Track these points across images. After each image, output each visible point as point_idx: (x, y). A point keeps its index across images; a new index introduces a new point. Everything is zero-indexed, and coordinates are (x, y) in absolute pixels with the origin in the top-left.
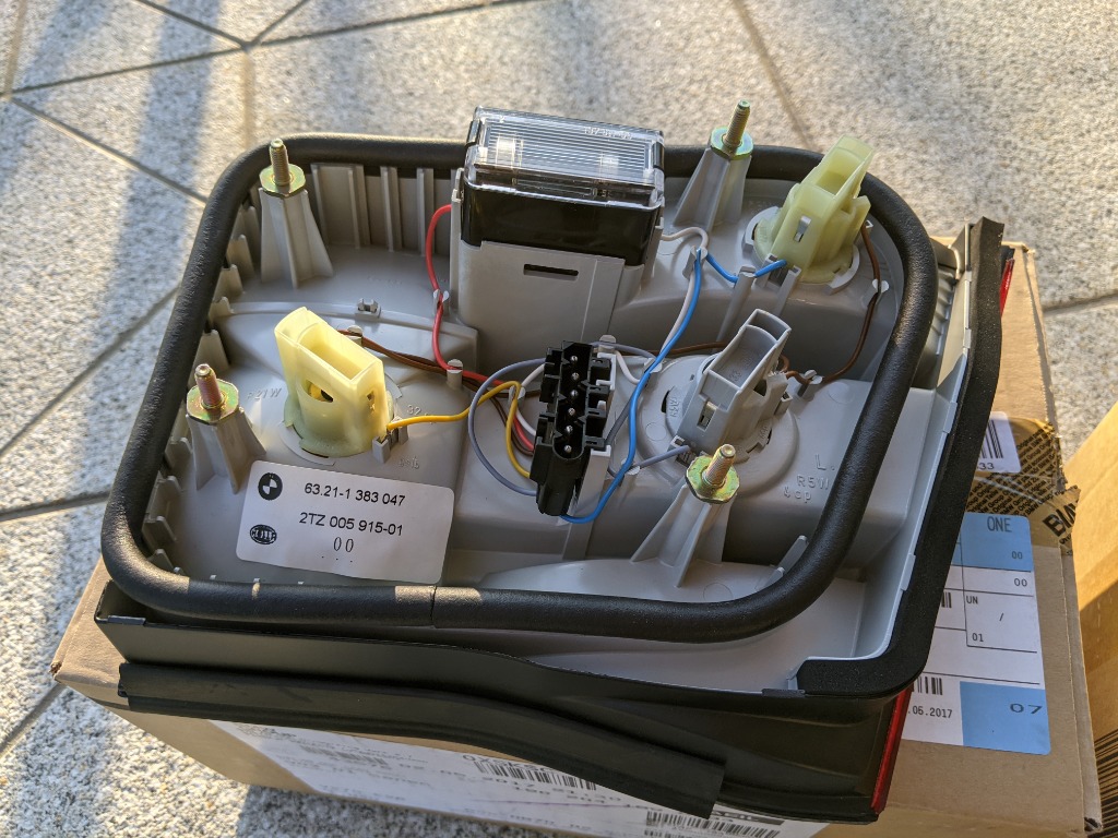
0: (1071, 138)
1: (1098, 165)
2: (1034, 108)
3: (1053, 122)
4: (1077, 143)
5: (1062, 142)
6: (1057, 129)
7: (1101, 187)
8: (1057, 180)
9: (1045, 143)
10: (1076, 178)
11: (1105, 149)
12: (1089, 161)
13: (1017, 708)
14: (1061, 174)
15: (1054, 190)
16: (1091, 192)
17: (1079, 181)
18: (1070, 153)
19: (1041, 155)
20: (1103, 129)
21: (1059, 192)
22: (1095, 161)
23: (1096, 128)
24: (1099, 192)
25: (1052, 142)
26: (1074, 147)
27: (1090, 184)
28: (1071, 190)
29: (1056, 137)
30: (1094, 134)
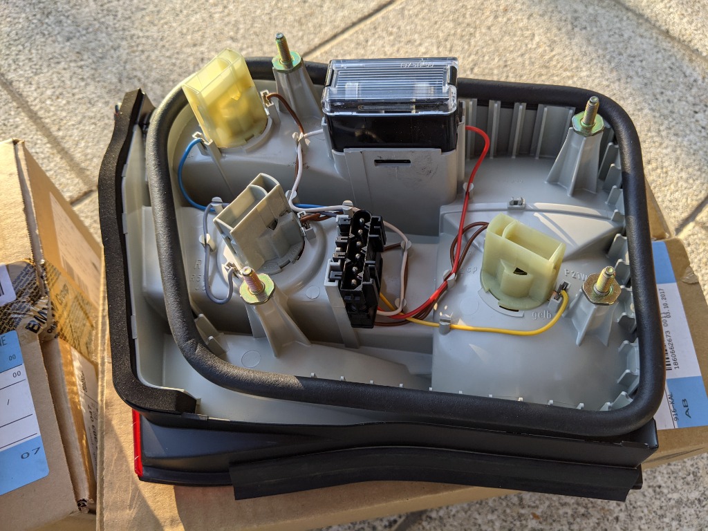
14: (169, 45)
19: (155, 36)
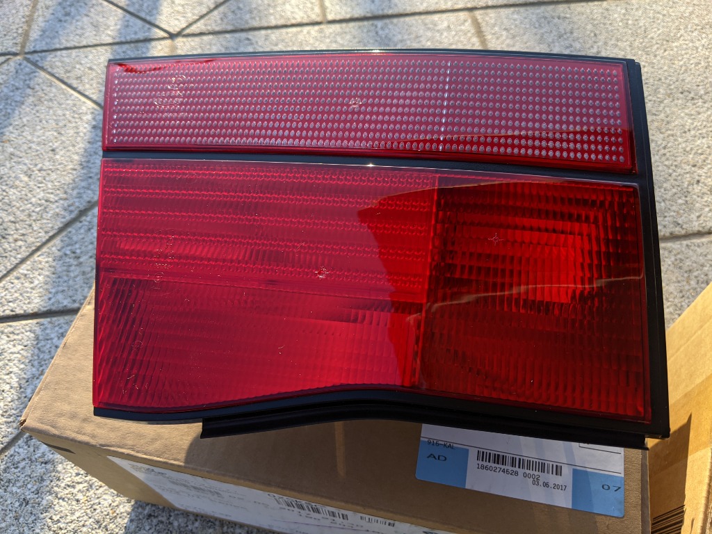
0: (679, 133)
1: (693, 152)
2: (657, 113)
3: (668, 123)
4: (681, 137)
5: (673, 135)
6: (670, 127)
7: (694, 166)
8: (667, 159)
9: (662, 136)
10: (679, 159)
11: (699, 142)
12: (688, 149)
13: (606, 487)
15: (665, 165)
16: (688, 168)
17: (681, 161)
18: (677, 143)
20: (698, 130)
21: (668, 167)
22: (692, 149)
23: (694, 129)
24: (693, 169)
25: (666, 135)
26: (680, 139)
27: (687, 163)
28: (676, 166)
29: (669, 132)
30: (693, 132)
